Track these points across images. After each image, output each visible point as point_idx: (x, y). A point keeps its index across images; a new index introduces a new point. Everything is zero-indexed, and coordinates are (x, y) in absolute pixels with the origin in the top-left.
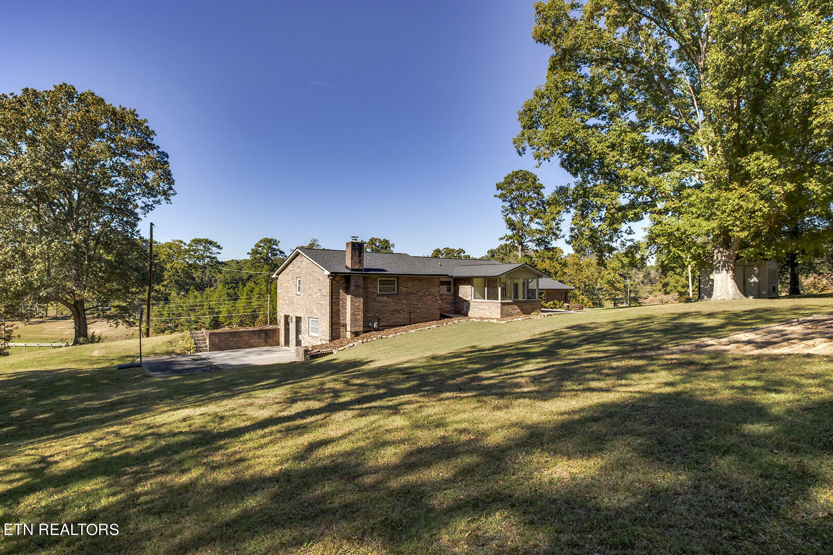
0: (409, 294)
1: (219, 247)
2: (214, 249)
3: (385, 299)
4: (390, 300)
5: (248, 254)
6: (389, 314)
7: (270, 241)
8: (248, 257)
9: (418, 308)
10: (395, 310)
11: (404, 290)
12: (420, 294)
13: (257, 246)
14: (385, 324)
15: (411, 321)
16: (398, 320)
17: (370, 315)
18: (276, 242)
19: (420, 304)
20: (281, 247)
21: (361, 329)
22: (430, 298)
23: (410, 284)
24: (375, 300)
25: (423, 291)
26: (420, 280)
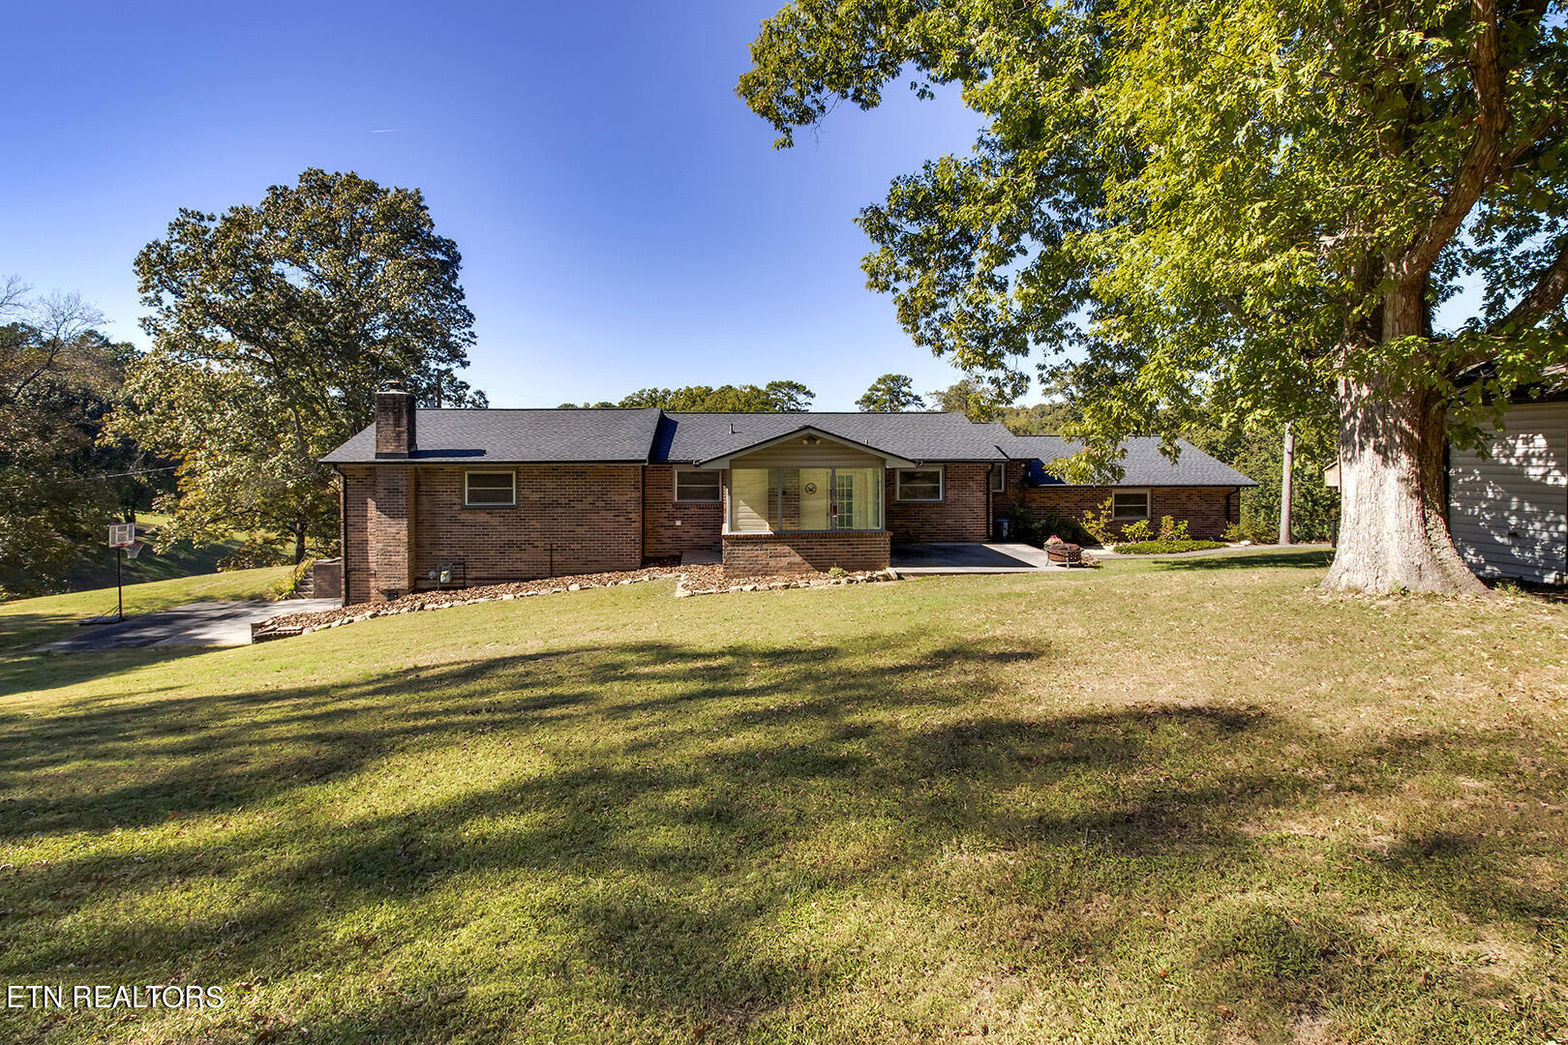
0: (546, 506)
1: (808, 394)
2: (801, 398)
3: (482, 517)
4: (495, 521)
5: (857, 403)
6: (492, 553)
7: (895, 379)
8: (857, 409)
9: (575, 540)
10: (510, 544)
11: (535, 496)
12: (579, 506)
13: (874, 389)
14: (484, 574)
15: (552, 570)
16: (519, 565)
17: (442, 553)
18: (906, 381)
19: (579, 530)
20: (916, 389)
21: (404, 584)
22: (610, 515)
23: (549, 484)
24: (453, 520)
25: (590, 499)
26: (581, 474)
